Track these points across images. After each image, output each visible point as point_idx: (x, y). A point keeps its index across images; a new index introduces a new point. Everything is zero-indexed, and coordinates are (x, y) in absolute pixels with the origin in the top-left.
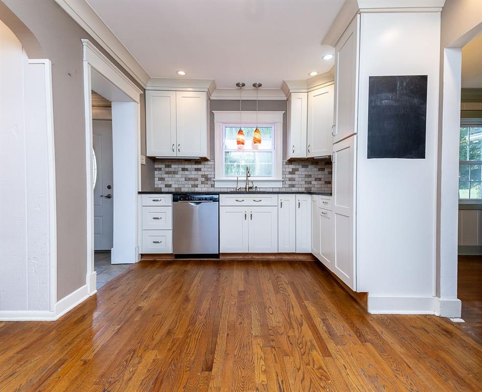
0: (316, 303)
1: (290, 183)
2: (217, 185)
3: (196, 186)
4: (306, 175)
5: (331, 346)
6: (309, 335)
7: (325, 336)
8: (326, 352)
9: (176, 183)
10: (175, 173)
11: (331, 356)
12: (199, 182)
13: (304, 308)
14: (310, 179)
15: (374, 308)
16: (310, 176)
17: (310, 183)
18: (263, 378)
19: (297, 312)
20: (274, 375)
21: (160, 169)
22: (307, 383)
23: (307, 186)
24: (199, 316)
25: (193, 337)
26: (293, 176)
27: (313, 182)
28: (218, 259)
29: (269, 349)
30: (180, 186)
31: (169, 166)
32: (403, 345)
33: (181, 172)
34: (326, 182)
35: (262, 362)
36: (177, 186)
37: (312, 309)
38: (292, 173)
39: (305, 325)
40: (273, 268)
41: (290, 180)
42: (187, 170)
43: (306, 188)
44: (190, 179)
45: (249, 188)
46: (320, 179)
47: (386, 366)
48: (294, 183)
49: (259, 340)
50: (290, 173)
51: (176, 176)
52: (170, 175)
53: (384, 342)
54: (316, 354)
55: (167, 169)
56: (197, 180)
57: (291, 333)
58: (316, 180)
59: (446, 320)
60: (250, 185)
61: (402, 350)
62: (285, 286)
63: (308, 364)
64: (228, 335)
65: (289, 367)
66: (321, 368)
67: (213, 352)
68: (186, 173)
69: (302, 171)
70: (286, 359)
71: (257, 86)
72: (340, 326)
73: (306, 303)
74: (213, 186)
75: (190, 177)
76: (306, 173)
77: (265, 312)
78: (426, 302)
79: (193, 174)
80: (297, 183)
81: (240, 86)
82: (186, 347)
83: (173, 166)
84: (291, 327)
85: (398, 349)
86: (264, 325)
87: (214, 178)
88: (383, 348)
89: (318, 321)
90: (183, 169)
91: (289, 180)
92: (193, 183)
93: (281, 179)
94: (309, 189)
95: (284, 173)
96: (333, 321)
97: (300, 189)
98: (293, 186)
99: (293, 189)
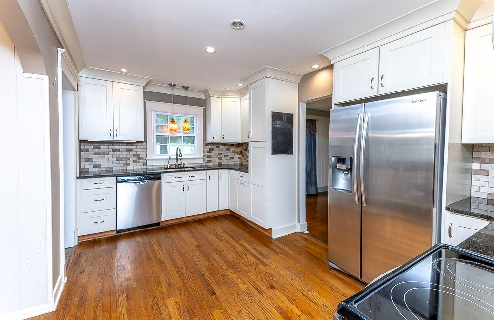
0: (245, 241)
1: (208, 159)
2: (149, 163)
3: (129, 165)
5: (265, 260)
6: (253, 259)
7: (260, 257)
8: (265, 265)
9: (106, 163)
10: (105, 153)
11: (268, 265)
12: (131, 162)
13: (241, 245)
14: (221, 156)
15: (275, 236)
16: (221, 154)
17: (221, 159)
18: (244, 286)
19: (239, 249)
20: (248, 283)
21: (87, 150)
22: (264, 280)
23: (220, 161)
24: (182, 270)
25: (189, 282)
26: (210, 154)
27: (224, 158)
28: (159, 226)
29: (238, 273)
30: (111, 166)
31: (97, 148)
32: (293, 250)
33: (111, 153)
35: (239, 280)
36: (107, 166)
37: (246, 245)
38: (210, 152)
39: (248, 255)
40: (207, 224)
42: (118, 150)
43: (219, 163)
44: (121, 159)
45: (179, 165)
46: (227, 156)
47: (291, 262)
48: (211, 159)
49: (230, 270)
50: (208, 152)
51: (106, 156)
52: (99, 156)
53: (285, 251)
54: (261, 267)
55: (96, 150)
56: (129, 159)
57: (243, 261)
58: (225, 156)
59: (302, 233)
60: (180, 163)
61: (293, 253)
62: (222, 235)
63: (260, 273)
64: (210, 274)
65: (253, 277)
66: (266, 272)
67: (209, 285)
68: (118, 153)
69: (216, 151)
70: (249, 274)
71: (186, 88)
72: (264, 250)
73: (240, 242)
74: (145, 164)
75: (121, 156)
76: (219, 152)
77: (222, 254)
78: (294, 227)
79: (126, 155)
80: (213, 159)
81: (173, 86)
82: (190, 289)
83: (102, 147)
84: (242, 258)
85: (292, 253)
86: (227, 262)
87: (147, 157)
88: (286, 254)
89: (252, 250)
90: (114, 150)
91: (208, 157)
92: (124, 162)
93: (202, 157)
94: (221, 163)
95: (204, 152)
96: (259, 248)
97: (215, 164)
98: (210, 161)
99: (211, 164)
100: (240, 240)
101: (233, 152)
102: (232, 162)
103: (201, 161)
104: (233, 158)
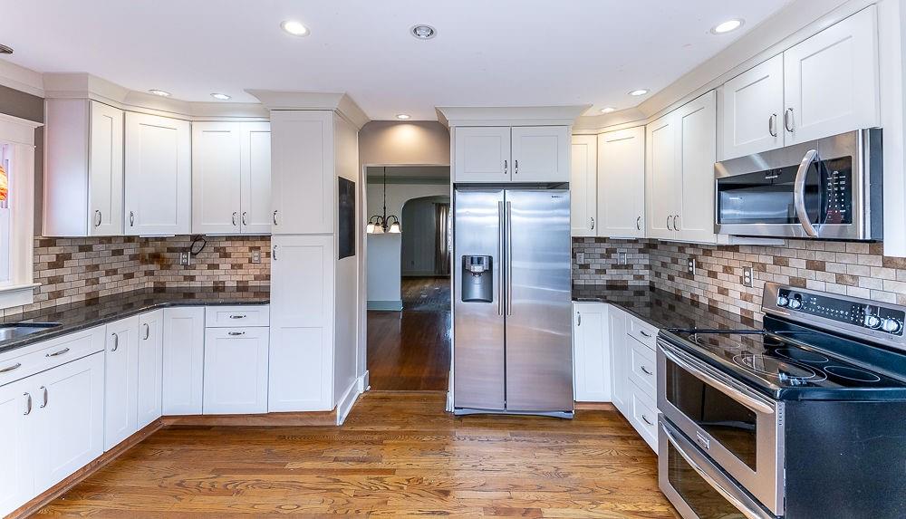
0: (296, 458)
1: (52, 288)
4: (87, 267)
5: (380, 465)
6: (363, 478)
7: (364, 466)
8: (390, 471)
11: (394, 469)
13: (301, 471)
14: (95, 274)
16: (96, 267)
17: (96, 281)
19: (308, 480)
22: (423, 493)
23: (89, 289)
26: (59, 272)
27: (103, 280)
34: (125, 275)
37: (308, 465)
38: (58, 263)
39: (340, 478)
41: (51, 281)
46: (115, 272)
48: (60, 287)
50: (52, 266)
54: (389, 479)
57: (349, 493)
58: (107, 274)
63: (401, 488)
65: (403, 503)
66: (408, 480)
69: (79, 260)
70: (389, 503)
72: (353, 451)
76: (89, 262)
80: (68, 285)
84: (339, 490)
89: (335, 465)
91: (50, 283)
93: (30, 283)
94: (93, 296)
95: (37, 267)
96: (342, 454)
97: (75, 299)
98: (59, 294)
99: (60, 302)
100: (285, 464)
101: (133, 258)
102: (129, 287)
103: (29, 299)
104: (130, 276)
